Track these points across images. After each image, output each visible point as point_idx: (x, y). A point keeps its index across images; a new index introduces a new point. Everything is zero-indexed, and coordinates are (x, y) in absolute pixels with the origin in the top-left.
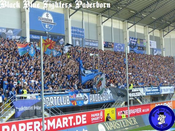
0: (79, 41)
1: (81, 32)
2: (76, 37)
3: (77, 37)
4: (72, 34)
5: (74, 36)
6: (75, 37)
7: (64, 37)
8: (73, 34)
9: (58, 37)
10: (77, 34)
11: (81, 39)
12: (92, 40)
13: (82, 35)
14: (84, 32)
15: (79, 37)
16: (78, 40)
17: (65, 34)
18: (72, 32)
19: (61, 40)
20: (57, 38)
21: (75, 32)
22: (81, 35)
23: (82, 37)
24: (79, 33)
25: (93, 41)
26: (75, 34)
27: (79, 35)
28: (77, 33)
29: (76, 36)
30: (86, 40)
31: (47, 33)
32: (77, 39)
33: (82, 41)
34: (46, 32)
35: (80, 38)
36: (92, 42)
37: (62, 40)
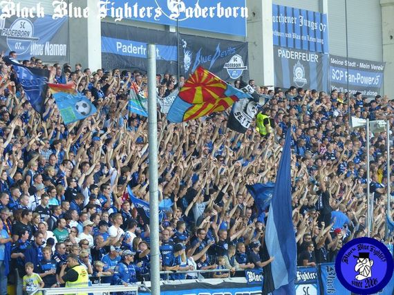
0: (306, 64)
1: (313, 25)
2: (294, 49)
3: (298, 47)
4: (277, 34)
5: (283, 44)
6: (287, 47)
7: (242, 48)
8: (282, 34)
9: (218, 49)
10: (298, 37)
11: (313, 58)
12: (358, 61)
13: (319, 41)
14: (327, 26)
15: (305, 48)
16: (301, 61)
17: (248, 36)
18: (277, 26)
19: (232, 61)
20: (213, 53)
21: (290, 28)
22: (312, 39)
23: (319, 50)
24: (305, 31)
25: (362, 65)
26: (289, 35)
27: (304, 38)
28: (298, 30)
29: (291, 45)
30: (333, 61)
31: (173, 30)
32: (297, 55)
33: (319, 65)
34: (167, 27)
35: (309, 51)
36: (358, 69)
37: (237, 60)
